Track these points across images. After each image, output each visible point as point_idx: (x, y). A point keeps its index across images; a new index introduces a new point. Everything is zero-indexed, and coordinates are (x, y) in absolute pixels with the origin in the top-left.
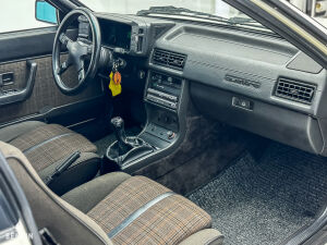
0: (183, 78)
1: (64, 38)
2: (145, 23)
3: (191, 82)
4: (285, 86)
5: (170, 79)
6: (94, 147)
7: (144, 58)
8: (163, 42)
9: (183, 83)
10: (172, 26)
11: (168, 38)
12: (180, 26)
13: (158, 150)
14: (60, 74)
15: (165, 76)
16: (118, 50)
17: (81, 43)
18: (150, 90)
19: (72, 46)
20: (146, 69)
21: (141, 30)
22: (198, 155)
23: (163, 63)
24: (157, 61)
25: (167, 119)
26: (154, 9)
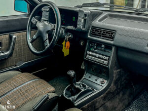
0: (114, 45)
1: (34, 20)
2: (87, 10)
3: (118, 48)
5: (103, 46)
6: (53, 89)
7: (85, 33)
8: (97, 23)
9: (113, 48)
13: (96, 92)
14: (32, 42)
15: (99, 44)
16: (69, 27)
17: (46, 23)
18: (88, 52)
19: (40, 25)
20: (86, 39)
21: (86, 15)
22: (118, 93)
23: (98, 36)
24: (93, 34)
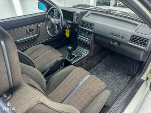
0: (93, 33)
1: (49, 17)
2: (78, 11)
3: (95, 34)
4: (134, 39)
5: (87, 32)
6: (61, 55)
7: (78, 25)
8: (84, 18)
10: (87, 12)
11: (86, 17)
12: (89, 12)
13: (83, 57)
14: (49, 29)
15: (85, 31)
16: (69, 22)
17: (56, 19)
18: (80, 36)
19: (53, 20)
20: (78, 28)
21: (77, 15)
23: (85, 26)
24: (82, 25)
25: (85, 45)
26: (79, 5)
